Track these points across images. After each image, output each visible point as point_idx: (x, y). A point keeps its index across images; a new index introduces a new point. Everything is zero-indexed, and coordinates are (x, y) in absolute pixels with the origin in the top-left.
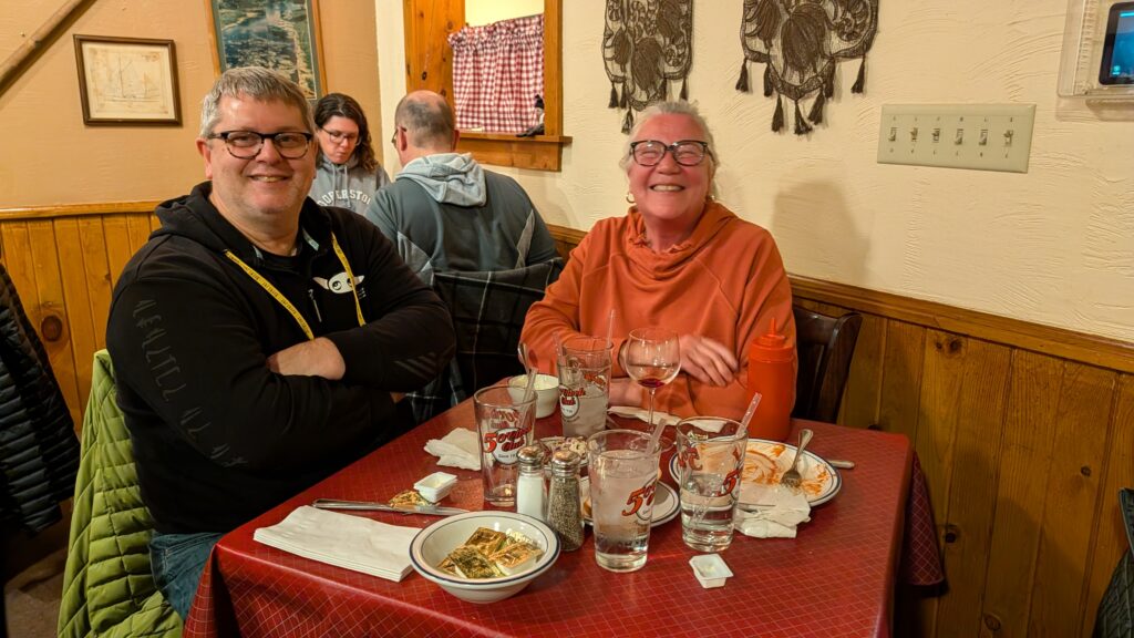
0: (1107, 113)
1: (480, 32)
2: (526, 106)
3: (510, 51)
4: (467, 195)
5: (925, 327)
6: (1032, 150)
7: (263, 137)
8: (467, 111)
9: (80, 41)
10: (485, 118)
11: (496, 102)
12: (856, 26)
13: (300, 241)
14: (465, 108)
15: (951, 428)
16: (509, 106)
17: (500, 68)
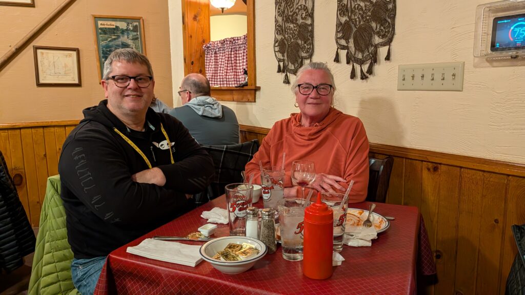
0: (495, 64)
1: (217, 44)
2: (239, 75)
3: (231, 51)
4: (213, 113)
5: (422, 161)
6: (464, 81)
7: (131, 78)
8: (212, 78)
9: (36, 48)
10: (220, 81)
11: (225, 74)
12: (385, 32)
13: (146, 126)
14: (211, 77)
15: (436, 206)
16: (231, 75)
17: (227, 59)
